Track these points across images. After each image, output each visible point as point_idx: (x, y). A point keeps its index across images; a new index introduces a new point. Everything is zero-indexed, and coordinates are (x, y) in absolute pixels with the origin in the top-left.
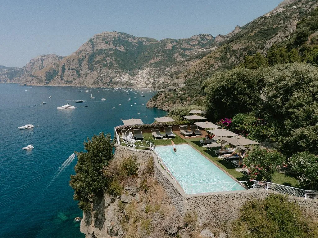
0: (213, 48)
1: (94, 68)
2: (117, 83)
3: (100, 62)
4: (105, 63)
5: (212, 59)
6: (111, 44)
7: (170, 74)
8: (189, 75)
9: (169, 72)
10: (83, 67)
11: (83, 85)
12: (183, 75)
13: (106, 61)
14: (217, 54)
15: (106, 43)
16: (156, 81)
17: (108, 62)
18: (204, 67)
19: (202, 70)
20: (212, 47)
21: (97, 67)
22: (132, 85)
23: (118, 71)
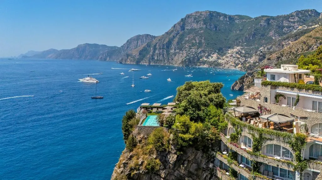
0: (316, 26)
1: (184, 48)
2: (204, 63)
3: (190, 42)
4: (194, 42)
5: (311, 39)
6: (202, 22)
7: (263, 54)
8: (283, 56)
9: (261, 52)
10: (173, 46)
11: (171, 64)
12: (276, 56)
14: (318, 33)
15: (197, 22)
16: (247, 60)
17: (197, 41)
18: (301, 48)
19: (299, 51)
20: (316, 24)
21: (186, 46)
22: (219, 64)
23: (207, 51)
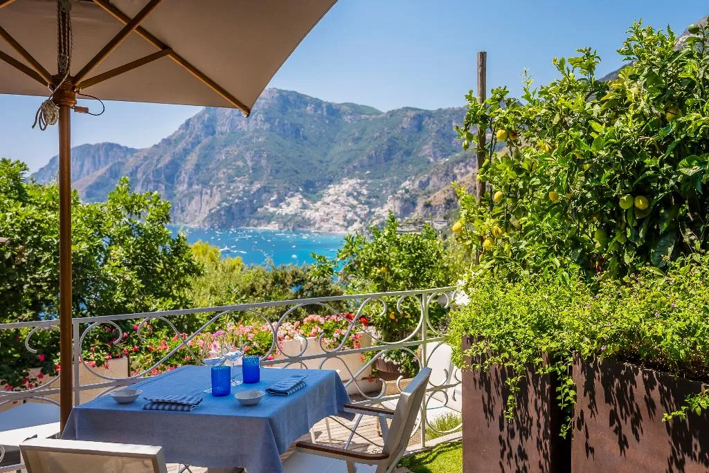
1: (214, 179)
2: (268, 218)
3: (230, 164)
4: (242, 164)
6: (261, 117)
7: (411, 196)
9: (407, 191)
10: (184, 175)
12: (443, 196)
13: (245, 162)
16: (374, 212)
17: (250, 164)
21: (221, 175)
22: (307, 223)
23: (274, 188)
